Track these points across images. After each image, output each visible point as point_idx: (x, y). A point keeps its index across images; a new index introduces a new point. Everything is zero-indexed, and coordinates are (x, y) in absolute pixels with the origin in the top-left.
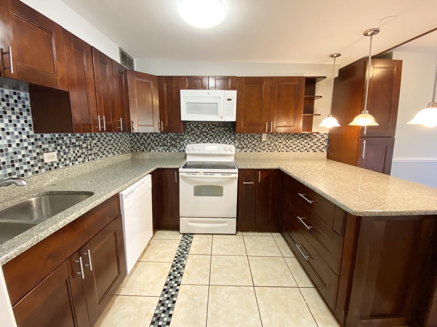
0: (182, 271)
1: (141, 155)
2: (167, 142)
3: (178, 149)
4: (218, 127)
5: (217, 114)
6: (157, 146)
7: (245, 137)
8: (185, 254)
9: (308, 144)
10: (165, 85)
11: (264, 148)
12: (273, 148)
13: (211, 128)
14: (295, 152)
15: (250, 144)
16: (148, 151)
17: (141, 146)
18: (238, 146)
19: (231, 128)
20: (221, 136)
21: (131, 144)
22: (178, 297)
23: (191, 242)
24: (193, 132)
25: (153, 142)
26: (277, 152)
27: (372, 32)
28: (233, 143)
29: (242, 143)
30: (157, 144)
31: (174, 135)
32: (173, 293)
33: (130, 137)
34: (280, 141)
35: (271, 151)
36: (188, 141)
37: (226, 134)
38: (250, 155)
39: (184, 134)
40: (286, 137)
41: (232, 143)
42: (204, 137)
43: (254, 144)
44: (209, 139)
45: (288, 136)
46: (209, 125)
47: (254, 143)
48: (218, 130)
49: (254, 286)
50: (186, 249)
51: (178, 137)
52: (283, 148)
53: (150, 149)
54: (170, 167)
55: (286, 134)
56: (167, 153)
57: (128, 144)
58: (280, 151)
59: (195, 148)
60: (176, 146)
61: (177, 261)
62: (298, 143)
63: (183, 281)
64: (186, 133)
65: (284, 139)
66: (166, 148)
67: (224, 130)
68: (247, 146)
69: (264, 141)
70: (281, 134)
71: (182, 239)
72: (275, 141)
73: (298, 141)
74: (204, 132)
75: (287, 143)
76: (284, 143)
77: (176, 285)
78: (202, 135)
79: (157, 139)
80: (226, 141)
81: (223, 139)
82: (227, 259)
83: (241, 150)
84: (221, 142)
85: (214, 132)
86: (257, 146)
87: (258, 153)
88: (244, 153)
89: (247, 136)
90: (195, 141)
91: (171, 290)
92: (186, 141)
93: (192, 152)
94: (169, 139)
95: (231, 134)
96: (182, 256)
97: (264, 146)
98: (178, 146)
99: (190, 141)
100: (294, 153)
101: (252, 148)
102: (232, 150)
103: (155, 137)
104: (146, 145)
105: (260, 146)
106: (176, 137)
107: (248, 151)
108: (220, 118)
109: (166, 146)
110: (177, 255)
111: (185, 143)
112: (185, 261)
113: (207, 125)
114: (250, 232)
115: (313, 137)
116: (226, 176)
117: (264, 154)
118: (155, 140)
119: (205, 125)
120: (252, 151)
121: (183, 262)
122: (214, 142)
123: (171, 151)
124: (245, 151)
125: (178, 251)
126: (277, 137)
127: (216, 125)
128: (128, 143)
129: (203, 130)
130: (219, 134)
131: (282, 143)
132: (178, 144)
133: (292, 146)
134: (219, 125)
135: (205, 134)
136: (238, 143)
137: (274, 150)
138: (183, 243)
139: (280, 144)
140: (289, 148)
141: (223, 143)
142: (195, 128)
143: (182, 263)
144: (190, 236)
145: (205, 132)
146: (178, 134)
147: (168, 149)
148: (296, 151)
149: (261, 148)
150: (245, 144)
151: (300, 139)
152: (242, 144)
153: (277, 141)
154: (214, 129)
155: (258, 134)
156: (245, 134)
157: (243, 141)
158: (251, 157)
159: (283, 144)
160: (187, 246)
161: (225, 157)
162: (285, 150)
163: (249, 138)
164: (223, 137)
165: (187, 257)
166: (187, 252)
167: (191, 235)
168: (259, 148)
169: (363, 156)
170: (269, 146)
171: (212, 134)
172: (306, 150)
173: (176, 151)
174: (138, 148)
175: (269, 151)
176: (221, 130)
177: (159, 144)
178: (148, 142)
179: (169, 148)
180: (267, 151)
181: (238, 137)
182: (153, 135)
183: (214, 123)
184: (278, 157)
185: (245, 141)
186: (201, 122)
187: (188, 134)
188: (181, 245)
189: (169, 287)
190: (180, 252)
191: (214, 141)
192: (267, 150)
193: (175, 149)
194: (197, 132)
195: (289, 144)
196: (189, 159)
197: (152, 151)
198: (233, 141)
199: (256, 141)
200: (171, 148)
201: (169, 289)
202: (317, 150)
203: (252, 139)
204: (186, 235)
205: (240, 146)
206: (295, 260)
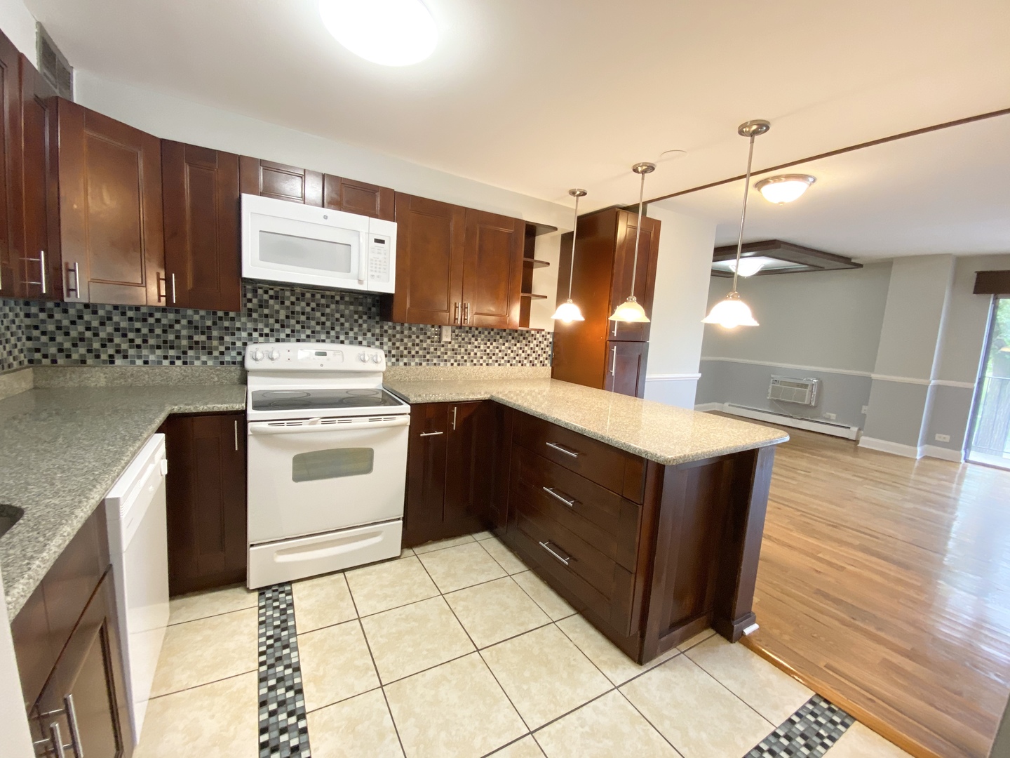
0: (297, 680)
1: (74, 376)
2: (178, 337)
3: (216, 358)
4: (337, 302)
5: (349, 271)
6: (138, 347)
7: (406, 332)
8: (286, 638)
9: (523, 352)
10: (187, 169)
11: (446, 357)
12: (463, 357)
13: (318, 305)
14: (503, 367)
15: (417, 348)
16: (104, 362)
17: (75, 345)
18: (390, 352)
19: (374, 309)
20: (347, 325)
21: (29, 339)
22: (312, 745)
23: (291, 605)
24: (266, 311)
25: (125, 335)
26: (471, 365)
27: (644, 168)
28: (378, 343)
29: (398, 344)
30: (138, 341)
31: (202, 317)
32: (294, 742)
33: (27, 315)
34: (476, 343)
35: (459, 365)
36: (250, 335)
37: (360, 321)
38: (418, 372)
39: (239, 315)
40: (486, 336)
41: (374, 344)
42: (298, 327)
43: (425, 349)
44: (313, 332)
45: (489, 333)
46: (313, 296)
47: (425, 345)
48: (337, 311)
49: (478, 650)
50: (283, 626)
51: (215, 323)
52: (482, 358)
53: (111, 356)
54: (216, 409)
55: (486, 330)
56: (178, 369)
57: (19, 339)
58: (475, 364)
59: (275, 355)
60: (211, 348)
61: (271, 661)
62: (506, 348)
63: (309, 702)
64: (244, 311)
65: (482, 340)
66: (172, 353)
67: (356, 312)
68: (409, 352)
69: (446, 342)
70: (477, 329)
71: (262, 604)
72: (466, 343)
73: (507, 344)
74: (298, 312)
75: (489, 347)
76: (482, 347)
77: (293, 720)
78: (293, 322)
79: (138, 325)
80: (360, 338)
81: (351, 334)
82: (400, 615)
83: (397, 360)
84: (346, 342)
85: (328, 314)
86: (433, 353)
87: (435, 368)
88: (404, 367)
89: (410, 329)
90: (273, 336)
91: (284, 738)
92: (244, 334)
93: (266, 364)
94: (184, 327)
95: (372, 322)
96: (278, 644)
97: (446, 353)
98: (216, 348)
99: (255, 335)
100: (500, 367)
101: (421, 356)
102: (379, 360)
103: (131, 319)
104: (96, 345)
105: (439, 353)
106: (209, 323)
107: (413, 364)
108: (357, 281)
109: (172, 348)
110: (264, 648)
111: (239, 339)
112: (294, 654)
113: (308, 295)
114: (430, 543)
115: (530, 339)
116: (382, 423)
117: (445, 370)
118: (131, 330)
119: (303, 295)
120: (421, 364)
121: (290, 658)
122: (327, 340)
123: (192, 363)
124: (405, 364)
125: (260, 636)
126: (470, 335)
127: (333, 297)
128: (20, 335)
129: (298, 309)
130: (342, 320)
131: (479, 347)
132: (215, 343)
133: (497, 354)
134: (342, 298)
135: (303, 318)
136: (390, 344)
137: (466, 361)
138: (269, 613)
139: (476, 350)
140: (491, 358)
141: (351, 343)
142: (271, 302)
143: (286, 662)
144: (281, 589)
145: (303, 313)
146: (215, 313)
147: (179, 358)
148: (503, 365)
149: (439, 357)
150: (406, 349)
151: (510, 341)
152: (398, 348)
153: (470, 343)
154: (328, 306)
155: (433, 326)
156: (406, 325)
157: (402, 340)
158: (419, 377)
159: (482, 351)
160: (283, 617)
161: (359, 377)
162: (485, 361)
163: (414, 333)
164: (352, 329)
165: (297, 642)
166: (292, 631)
167: (283, 587)
168: (435, 357)
169: (613, 371)
170: (456, 354)
171: (323, 319)
172: (520, 362)
173: (210, 363)
174: (63, 354)
175: (455, 364)
176: (347, 312)
177: (145, 341)
178: (102, 335)
179: (185, 353)
180: (452, 364)
181: (390, 332)
182: (123, 314)
183: (328, 293)
184: (473, 376)
185: (406, 340)
186: (291, 286)
187: (250, 315)
188: (263, 619)
189: (275, 733)
190: (269, 638)
191: (328, 337)
192: (452, 361)
193: (204, 358)
194: (278, 312)
195: (491, 351)
196: (256, 385)
197: (119, 362)
198: (377, 340)
199: (429, 341)
200: (191, 353)
201: (278, 738)
202: (536, 362)
203: (421, 337)
204: (270, 591)
205: (393, 352)
206: (530, 575)
